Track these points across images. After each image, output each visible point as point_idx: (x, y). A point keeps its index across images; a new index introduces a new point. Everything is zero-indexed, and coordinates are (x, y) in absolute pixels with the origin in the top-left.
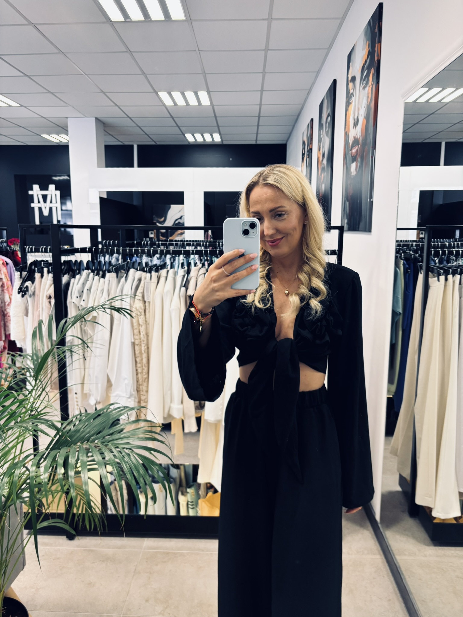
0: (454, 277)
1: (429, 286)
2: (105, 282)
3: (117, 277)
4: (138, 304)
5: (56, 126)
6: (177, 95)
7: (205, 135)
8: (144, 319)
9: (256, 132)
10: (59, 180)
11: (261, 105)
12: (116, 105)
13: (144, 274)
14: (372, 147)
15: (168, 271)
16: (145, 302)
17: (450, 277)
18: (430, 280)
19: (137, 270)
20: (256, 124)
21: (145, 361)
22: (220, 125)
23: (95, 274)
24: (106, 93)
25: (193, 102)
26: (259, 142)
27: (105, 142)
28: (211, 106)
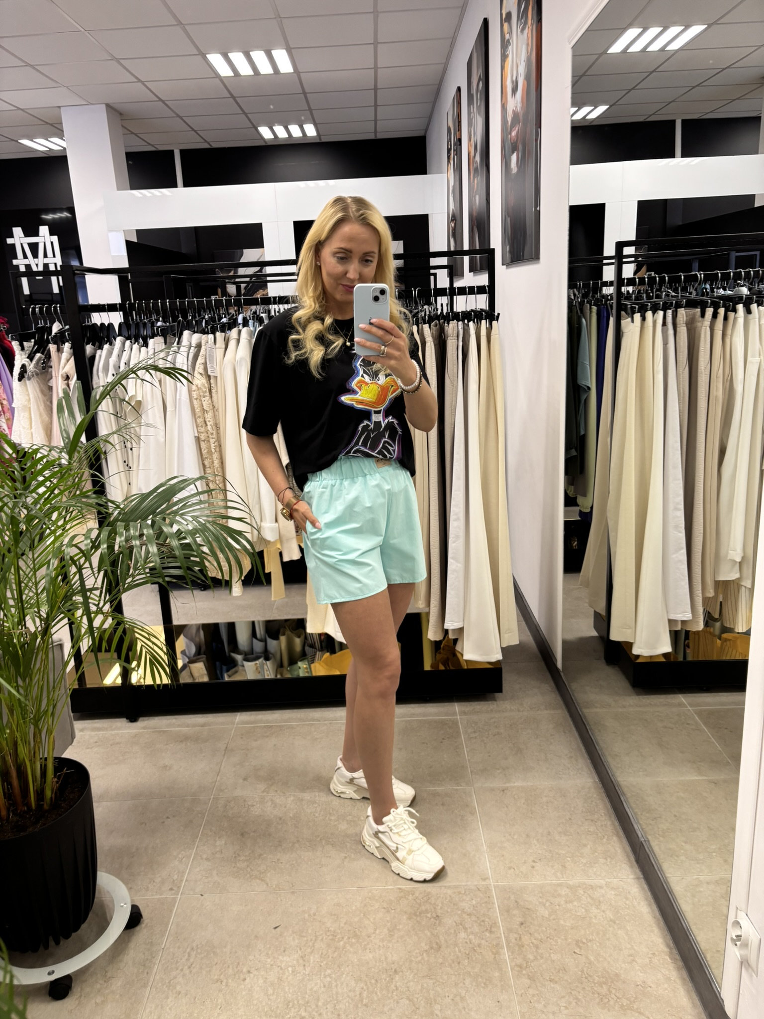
0: (656, 314)
1: (623, 333)
2: (148, 352)
3: (165, 343)
4: (199, 381)
5: (43, 123)
6: (238, 58)
7: (289, 127)
8: (210, 402)
9: (373, 119)
10: (54, 219)
11: (376, 68)
12: (139, 81)
13: (204, 336)
14: (536, 125)
15: (240, 331)
16: (209, 377)
17: (649, 314)
18: (622, 321)
19: (194, 332)
20: (373, 104)
21: (217, 463)
22: (313, 108)
23: (133, 341)
24: (121, 61)
25: (265, 68)
26: (379, 136)
27: (125, 146)
28: (295, 74)
